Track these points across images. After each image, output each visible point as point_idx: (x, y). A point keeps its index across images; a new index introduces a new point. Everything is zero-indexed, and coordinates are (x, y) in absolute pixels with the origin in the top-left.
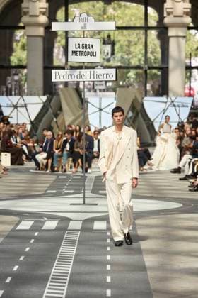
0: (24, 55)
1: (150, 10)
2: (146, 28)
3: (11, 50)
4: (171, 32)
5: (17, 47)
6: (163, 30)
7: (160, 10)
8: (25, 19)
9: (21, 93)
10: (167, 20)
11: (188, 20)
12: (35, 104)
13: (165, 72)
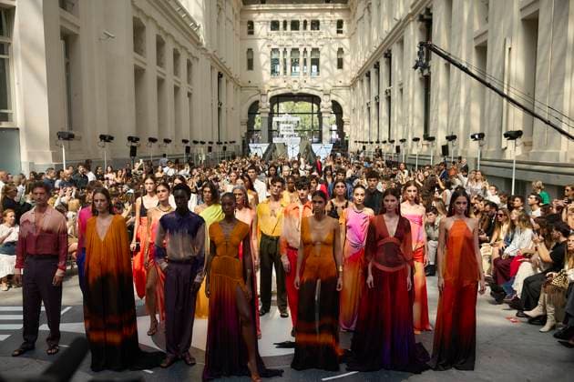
0: (259, 124)
1: (314, 105)
2: (312, 113)
3: (254, 123)
4: (323, 115)
5: (256, 121)
6: (320, 114)
7: (319, 105)
8: (260, 110)
9: (258, 142)
10: (322, 110)
11: (330, 110)
12: (264, 147)
13: (321, 132)
